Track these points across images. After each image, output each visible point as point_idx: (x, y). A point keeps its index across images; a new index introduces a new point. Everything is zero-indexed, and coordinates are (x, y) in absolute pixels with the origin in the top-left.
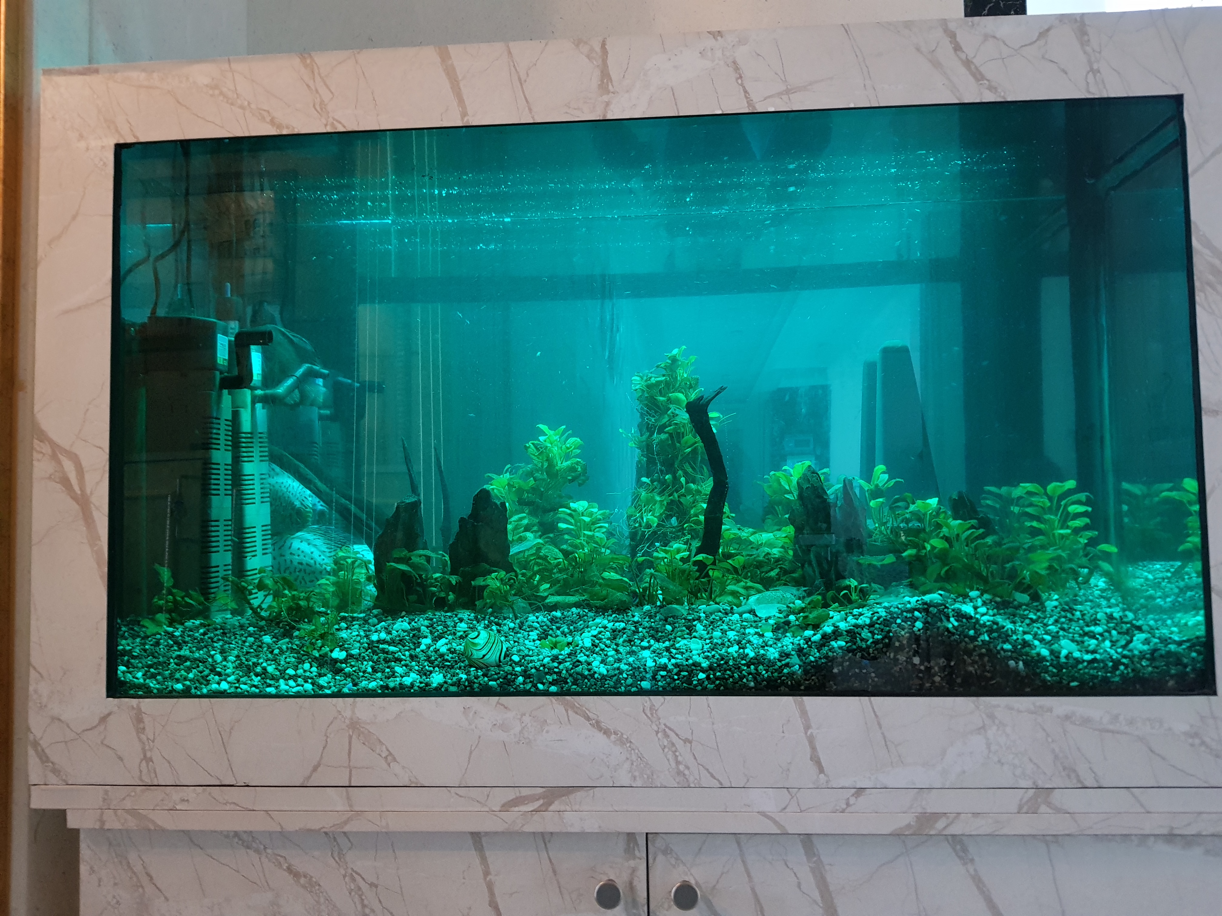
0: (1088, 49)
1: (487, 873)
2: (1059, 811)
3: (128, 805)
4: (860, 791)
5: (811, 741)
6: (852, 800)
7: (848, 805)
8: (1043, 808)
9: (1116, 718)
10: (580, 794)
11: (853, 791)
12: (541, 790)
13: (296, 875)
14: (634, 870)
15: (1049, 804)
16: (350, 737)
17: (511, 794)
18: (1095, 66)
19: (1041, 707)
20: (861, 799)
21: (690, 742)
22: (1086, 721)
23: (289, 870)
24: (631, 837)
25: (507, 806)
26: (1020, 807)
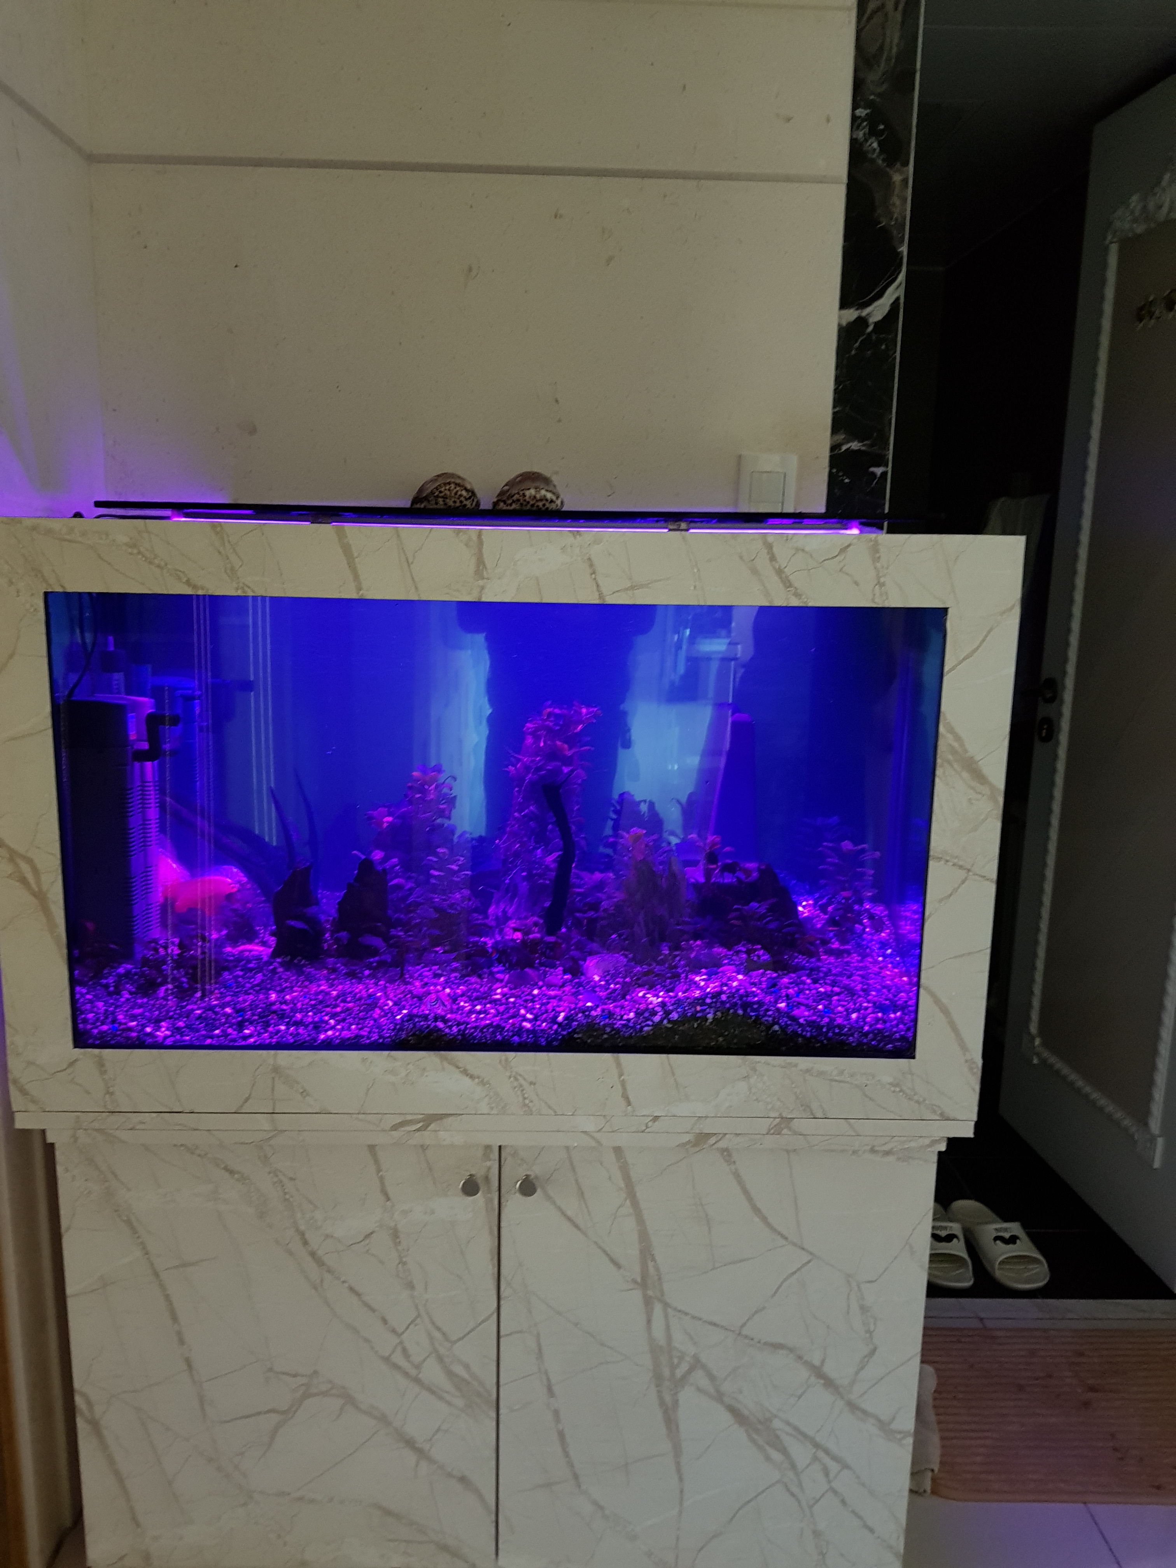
0: (878, 565)
1: (379, 1170)
2: (795, 1133)
3: (96, 1125)
4: (656, 1118)
5: (623, 1084)
6: (650, 1124)
7: (647, 1127)
8: (785, 1131)
9: (841, 1073)
10: (451, 1119)
11: (651, 1118)
12: (421, 1116)
13: (232, 1172)
14: (489, 1168)
15: (790, 1129)
16: (273, 1078)
17: (399, 1119)
18: (882, 580)
19: (790, 1064)
20: (656, 1123)
21: (535, 1084)
22: (821, 1074)
23: (226, 1169)
24: (488, 1148)
25: (395, 1128)
26: (769, 1130)
